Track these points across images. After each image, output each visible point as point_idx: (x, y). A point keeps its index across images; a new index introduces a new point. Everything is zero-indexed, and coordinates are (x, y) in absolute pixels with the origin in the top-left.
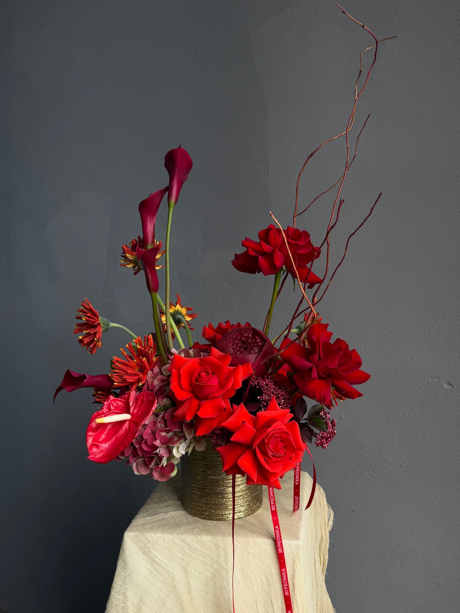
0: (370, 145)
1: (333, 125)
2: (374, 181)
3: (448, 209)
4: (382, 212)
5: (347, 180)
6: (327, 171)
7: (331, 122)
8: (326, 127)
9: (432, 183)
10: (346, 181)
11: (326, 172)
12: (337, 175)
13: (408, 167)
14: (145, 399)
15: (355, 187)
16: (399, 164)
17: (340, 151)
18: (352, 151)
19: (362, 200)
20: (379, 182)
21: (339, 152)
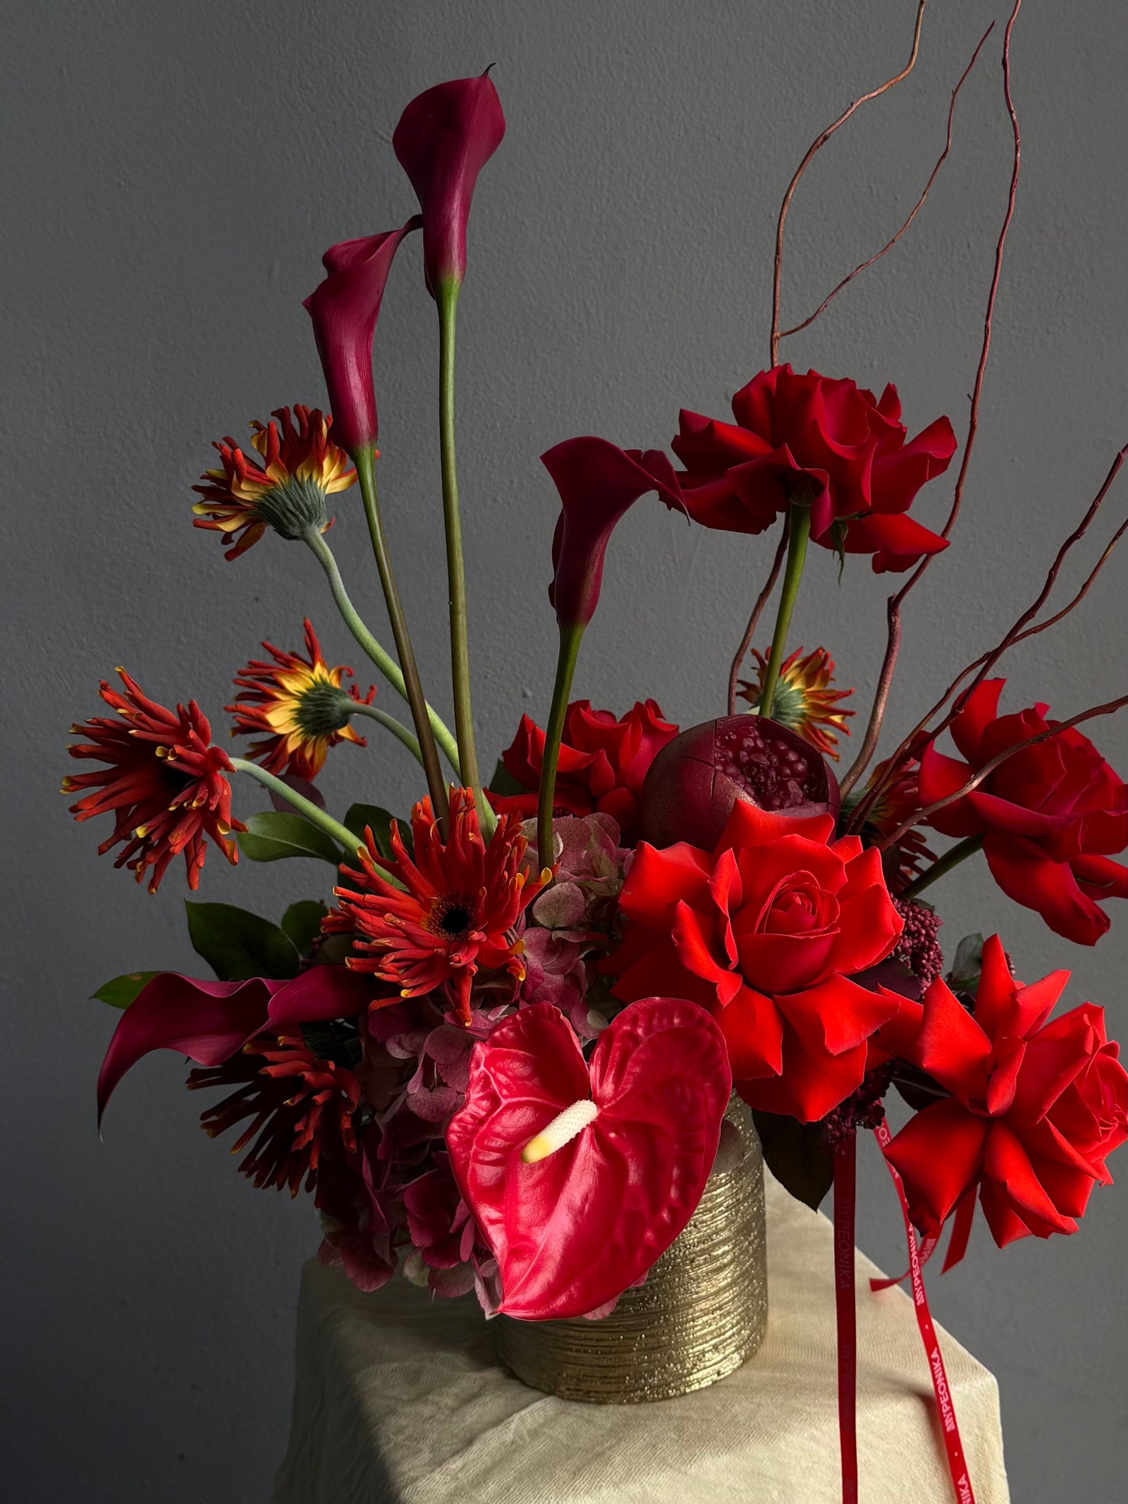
0: (777, 122)
1: (653, 51)
2: (793, 234)
3: (1017, 325)
4: (823, 331)
5: (708, 229)
6: (638, 197)
7: (645, 38)
8: (627, 52)
9: (969, 247)
10: (705, 231)
11: (635, 198)
12: (675, 211)
13: (899, 198)
14: (640, 1031)
15: (736, 251)
16: (870, 187)
17: (679, 135)
18: (722, 138)
19: (760, 290)
20: (810, 240)
21: (676, 137)
